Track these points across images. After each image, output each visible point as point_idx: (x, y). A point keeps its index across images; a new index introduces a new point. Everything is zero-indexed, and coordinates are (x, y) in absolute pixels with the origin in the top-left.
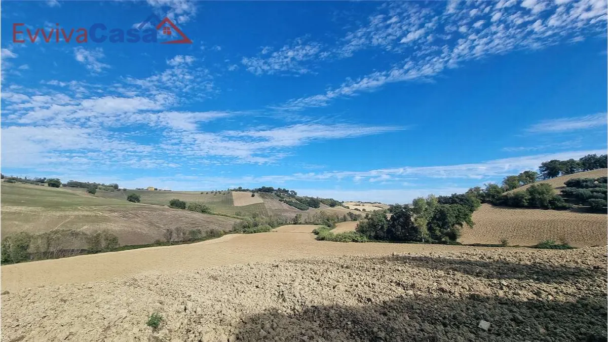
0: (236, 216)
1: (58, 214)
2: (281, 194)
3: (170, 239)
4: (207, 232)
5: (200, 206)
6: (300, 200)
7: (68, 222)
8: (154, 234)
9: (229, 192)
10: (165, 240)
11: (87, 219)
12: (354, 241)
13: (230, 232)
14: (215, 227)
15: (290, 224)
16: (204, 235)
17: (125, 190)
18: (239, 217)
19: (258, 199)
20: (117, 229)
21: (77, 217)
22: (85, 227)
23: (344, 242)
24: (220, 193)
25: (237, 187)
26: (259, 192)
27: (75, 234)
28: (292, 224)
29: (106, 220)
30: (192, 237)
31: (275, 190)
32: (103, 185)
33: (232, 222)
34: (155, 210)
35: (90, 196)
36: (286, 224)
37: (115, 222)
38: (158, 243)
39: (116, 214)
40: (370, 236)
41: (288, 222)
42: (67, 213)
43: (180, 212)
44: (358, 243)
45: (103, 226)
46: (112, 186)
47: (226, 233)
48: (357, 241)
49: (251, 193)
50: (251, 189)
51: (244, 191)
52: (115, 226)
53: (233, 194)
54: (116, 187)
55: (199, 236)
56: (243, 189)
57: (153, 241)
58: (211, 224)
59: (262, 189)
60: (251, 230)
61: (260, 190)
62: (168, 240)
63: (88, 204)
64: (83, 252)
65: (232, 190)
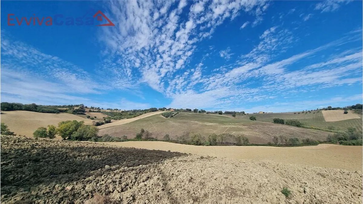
0: (329, 130)
1: (224, 126)
3: (277, 142)
4: (303, 141)
5: (294, 122)
7: (227, 130)
8: (267, 139)
9: (319, 111)
10: (273, 143)
11: (234, 129)
13: (325, 142)
14: (310, 137)
16: (301, 142)
17: (248, 114)
18: (331, 130)
19: (351, 116)
20: (248, 135)
21: (230, 128)
22: (234, 133)
24: (310, 113)
25: (326, 107)
26: (353, 109)
27: (231, 136)
29: (241, 130)
30: (292, 143)
32: (238, 112)
33: (326, 135)
34: (265, 124)
35: (233, 118)
37: (245, 131)
38: (270, 144)
39: (246, 127)
42: (226, 126)
43: (280, 126)
45: (241, 133)
46: (242, 113)
47: (321, 143)
49: (343, 111)
50: (342, 107)
51: (334, 109)
52: (247, 133)
53: (323, 112)
54: (244, 113)
55: (297, 143)
56: (333, 107)
57: (266, 143)
58: (306, 135)
59: (356, 106)
60: (348, 142)
61: (353, 107)
62: (275, 143)
63: (234, 122)
64: (234, 144)
65: (321, 110)
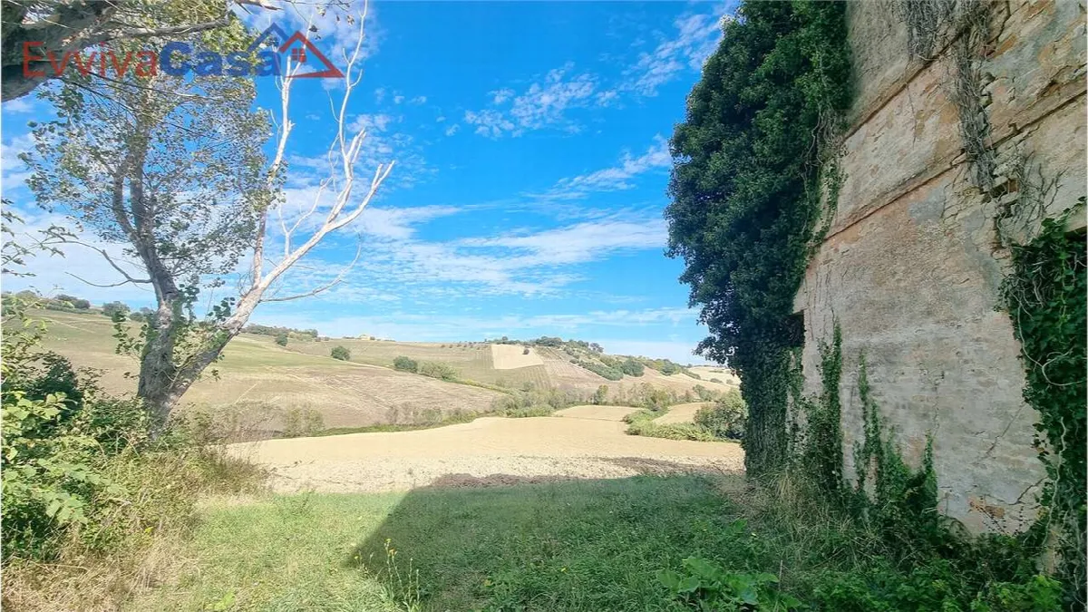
0: (496, 387)
1: (242, 377)
2: (574, 350)
3: (396, 421)
4: (449, 412)
5: (439, 367)
6: (608, 361)
7: (255, 389)
8: (372, 413)
9: (486, 345)
10: (387, 422)
11: (279, 386)
12: (690, 438)
13: (486, 413)
14: (464, 406)
15: (587, 403)
16: (445, 417)
17: (327, 339)
18: (502, 388)
19: (534, 358)
20: (320, 402)
21: (266, 381)
22: (278, 398)
23: (672, 438)
24: (472, 347)
25: (500, 337)
26: (537, 346)
27: (267, 408)
28: (591, 404)
29: (304, 388)
30: (428, 420)
31: (565, 343)
32: (296, 331)
33: (489, 397)
34: (372, 373)
35: (279, 349)
36: (581, 403)
37: (316, 391)
38: (378, 427)
39: (319, 379)
40: (718, 431)
41: (584, 401)
42: (253, 376)
43: (408, 378)
44: (697, 442)
45: (301, 398)
46: (309, 333)
47: (479, 415)
48: (695, 439)
49: (522, 349)
51: (511, 343)
52: (319, 399)
53: (493, 348)
54: (314, 334)
55: (438, 419)
56: (509, 340)
57: (368, 423)
58: (456, 399)
59: (541, 341)
60: (520, 411)
61: (538, 342)
62: (391, 424)
63: (279, 363)
64: (276, 434)
65: (490, 342)
